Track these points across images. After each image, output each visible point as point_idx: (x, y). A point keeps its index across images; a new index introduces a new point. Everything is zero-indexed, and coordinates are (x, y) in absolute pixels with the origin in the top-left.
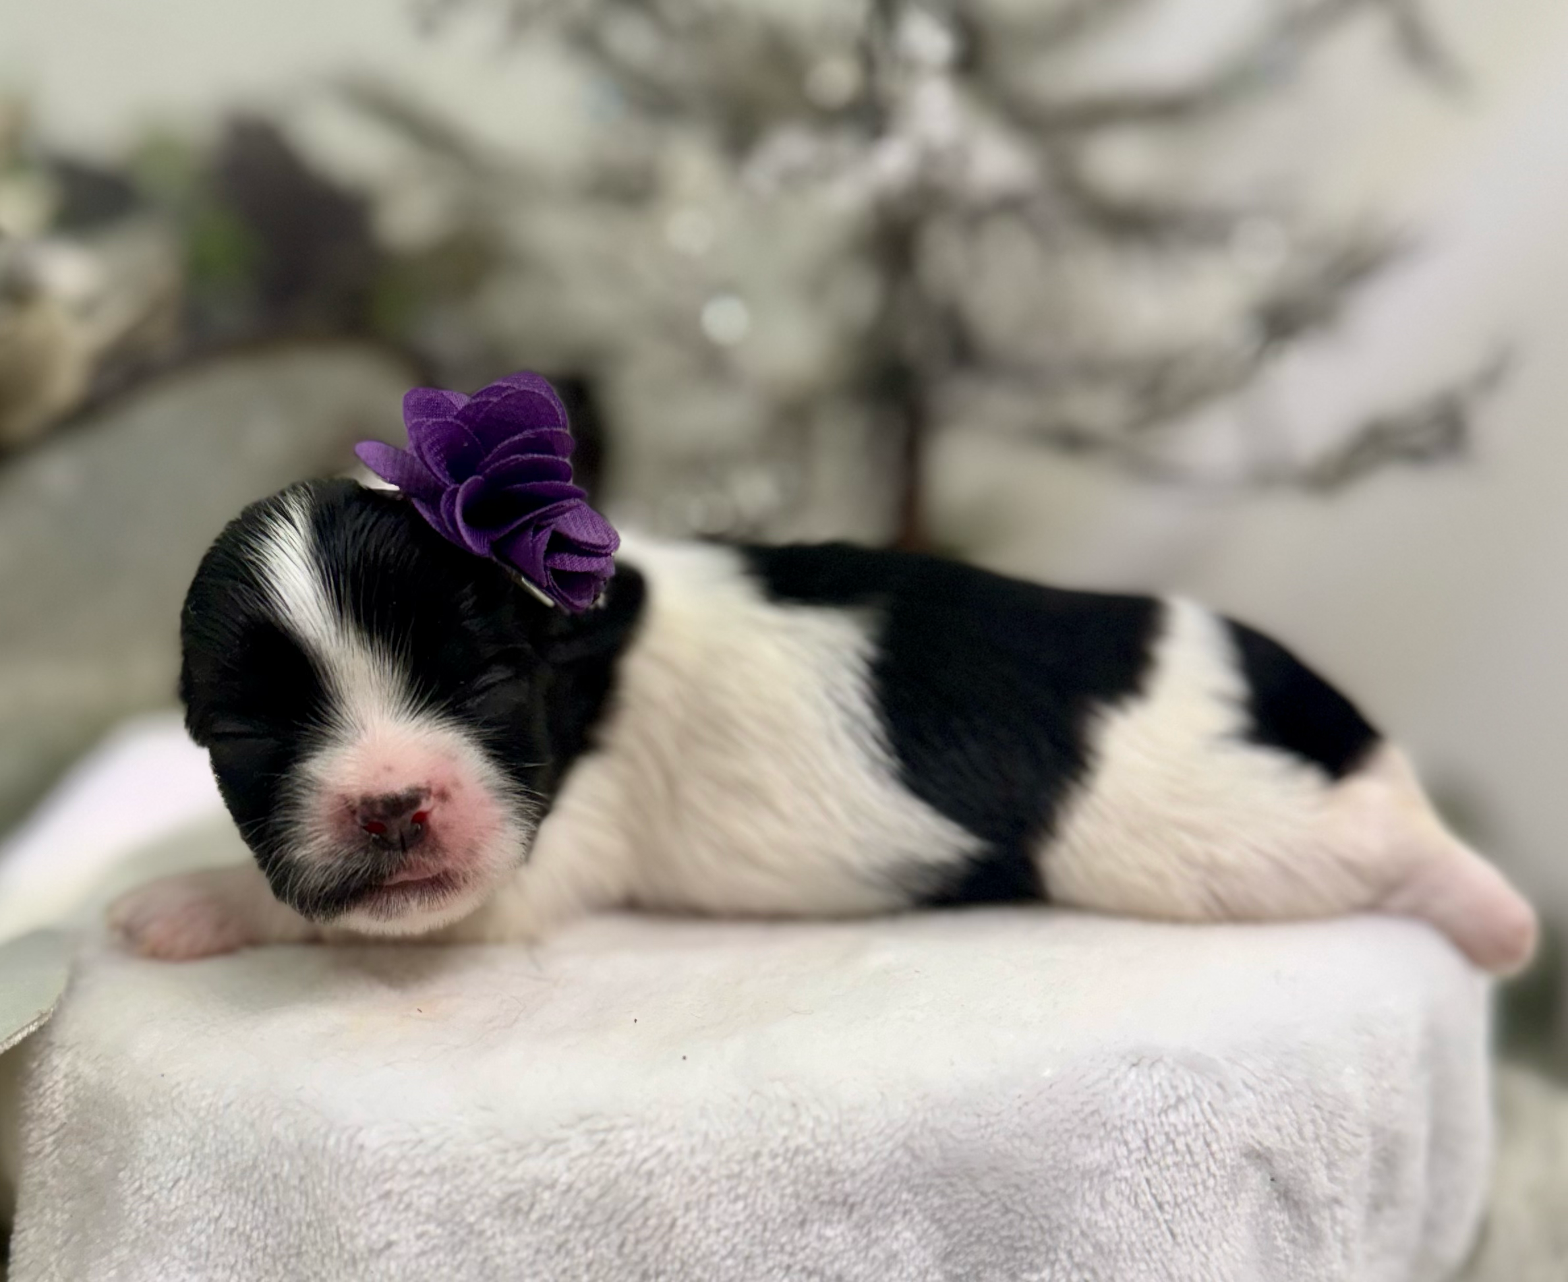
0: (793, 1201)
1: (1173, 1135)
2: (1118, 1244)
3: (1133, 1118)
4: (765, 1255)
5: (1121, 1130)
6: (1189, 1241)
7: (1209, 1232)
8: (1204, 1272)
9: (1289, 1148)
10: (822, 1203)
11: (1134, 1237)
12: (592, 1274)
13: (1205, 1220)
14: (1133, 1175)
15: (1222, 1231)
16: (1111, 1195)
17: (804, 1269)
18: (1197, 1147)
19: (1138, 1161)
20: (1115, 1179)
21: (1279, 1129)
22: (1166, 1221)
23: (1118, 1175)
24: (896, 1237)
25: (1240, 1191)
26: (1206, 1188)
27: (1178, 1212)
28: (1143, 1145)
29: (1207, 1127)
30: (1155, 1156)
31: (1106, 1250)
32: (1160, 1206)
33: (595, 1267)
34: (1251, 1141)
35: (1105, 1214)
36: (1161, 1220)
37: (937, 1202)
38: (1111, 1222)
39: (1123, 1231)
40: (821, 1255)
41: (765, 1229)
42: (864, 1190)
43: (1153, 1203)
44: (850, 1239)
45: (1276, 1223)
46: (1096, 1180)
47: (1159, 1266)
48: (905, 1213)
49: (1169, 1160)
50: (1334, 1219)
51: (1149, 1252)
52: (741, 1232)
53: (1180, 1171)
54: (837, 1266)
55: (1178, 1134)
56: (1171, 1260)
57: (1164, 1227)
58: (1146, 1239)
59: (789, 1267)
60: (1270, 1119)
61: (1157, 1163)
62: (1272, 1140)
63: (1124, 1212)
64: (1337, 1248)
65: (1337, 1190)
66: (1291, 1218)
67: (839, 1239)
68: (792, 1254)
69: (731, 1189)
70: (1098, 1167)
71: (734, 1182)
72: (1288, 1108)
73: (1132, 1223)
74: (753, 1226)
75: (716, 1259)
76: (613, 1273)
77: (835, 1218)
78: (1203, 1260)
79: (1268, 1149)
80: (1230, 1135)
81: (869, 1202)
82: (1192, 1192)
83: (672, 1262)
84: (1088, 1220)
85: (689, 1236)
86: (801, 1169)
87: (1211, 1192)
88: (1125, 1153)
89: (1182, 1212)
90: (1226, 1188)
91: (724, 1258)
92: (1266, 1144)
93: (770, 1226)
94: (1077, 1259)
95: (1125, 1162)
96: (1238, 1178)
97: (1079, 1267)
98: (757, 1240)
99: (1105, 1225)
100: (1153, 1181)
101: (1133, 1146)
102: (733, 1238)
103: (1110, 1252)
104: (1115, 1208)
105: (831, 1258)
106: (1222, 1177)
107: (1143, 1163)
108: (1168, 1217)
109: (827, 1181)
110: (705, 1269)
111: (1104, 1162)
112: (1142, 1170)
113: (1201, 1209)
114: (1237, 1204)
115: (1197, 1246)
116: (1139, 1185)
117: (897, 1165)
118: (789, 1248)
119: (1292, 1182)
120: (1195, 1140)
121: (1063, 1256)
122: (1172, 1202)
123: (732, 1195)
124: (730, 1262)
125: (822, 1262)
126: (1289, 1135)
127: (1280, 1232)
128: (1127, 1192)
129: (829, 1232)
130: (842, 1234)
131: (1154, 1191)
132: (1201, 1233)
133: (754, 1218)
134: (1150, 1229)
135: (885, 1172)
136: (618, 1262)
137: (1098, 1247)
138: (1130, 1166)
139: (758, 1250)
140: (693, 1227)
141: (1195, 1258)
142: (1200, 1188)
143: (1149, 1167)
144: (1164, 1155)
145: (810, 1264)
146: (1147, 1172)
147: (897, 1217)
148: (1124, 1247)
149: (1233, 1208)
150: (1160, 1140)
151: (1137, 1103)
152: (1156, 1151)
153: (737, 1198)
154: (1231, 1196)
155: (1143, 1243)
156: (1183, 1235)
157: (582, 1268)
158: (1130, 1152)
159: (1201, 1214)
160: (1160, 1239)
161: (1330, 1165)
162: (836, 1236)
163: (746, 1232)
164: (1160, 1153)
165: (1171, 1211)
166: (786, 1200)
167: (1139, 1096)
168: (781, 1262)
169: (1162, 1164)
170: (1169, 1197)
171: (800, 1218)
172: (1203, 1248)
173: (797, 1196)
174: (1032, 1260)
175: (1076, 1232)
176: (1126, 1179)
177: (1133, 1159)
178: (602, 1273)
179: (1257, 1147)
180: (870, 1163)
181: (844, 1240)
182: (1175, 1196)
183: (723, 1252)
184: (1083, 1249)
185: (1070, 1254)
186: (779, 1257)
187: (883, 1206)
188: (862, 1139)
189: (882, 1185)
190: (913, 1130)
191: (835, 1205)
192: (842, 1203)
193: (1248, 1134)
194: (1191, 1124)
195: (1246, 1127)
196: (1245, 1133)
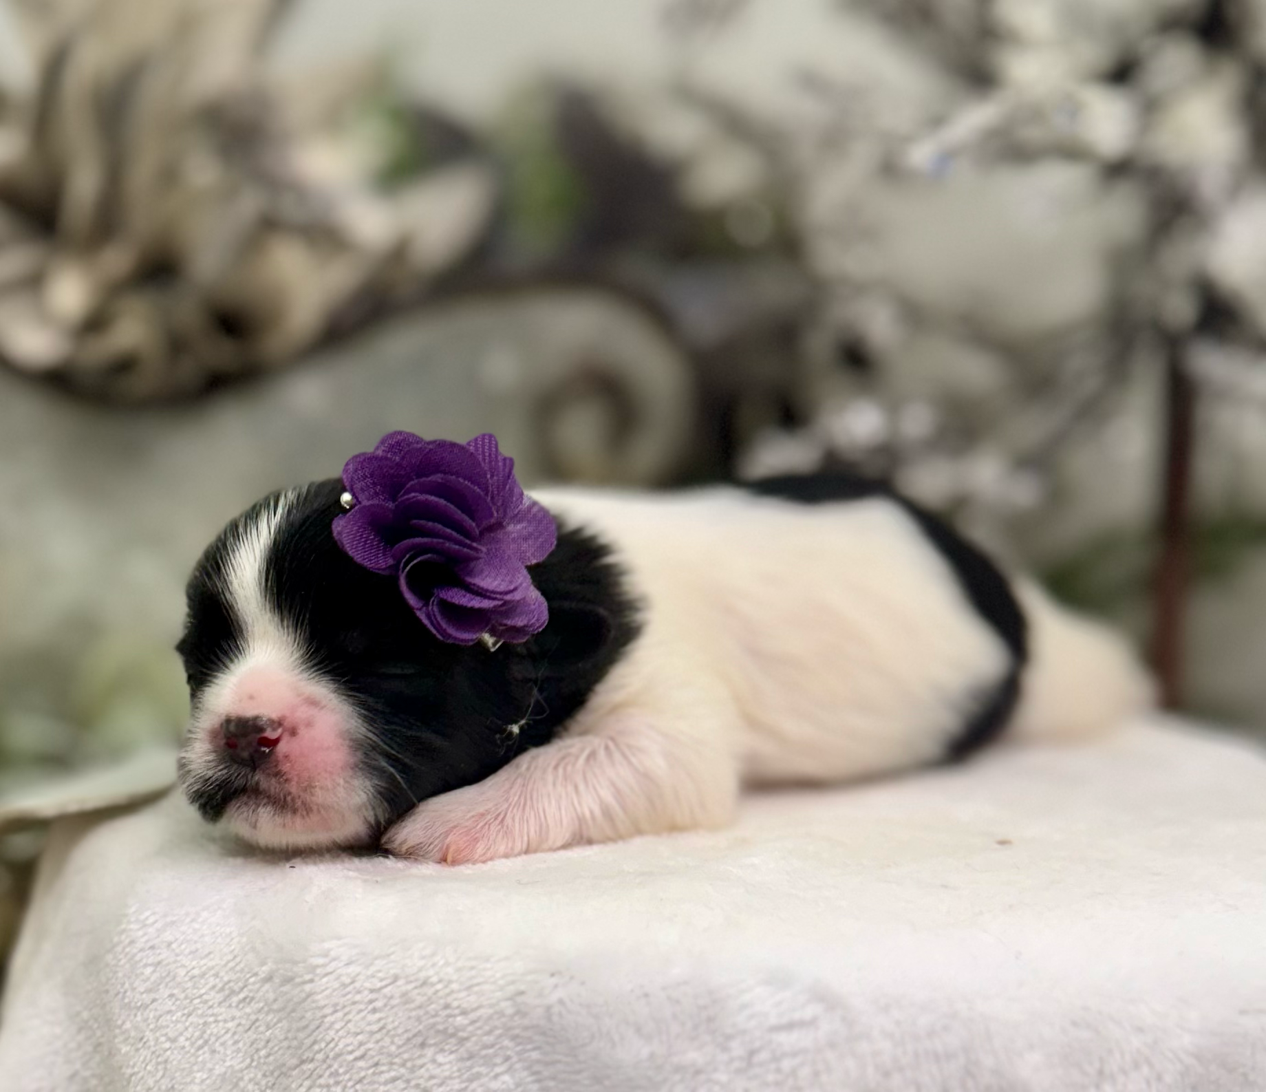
3: (742, 1027)
4: (392, 1064)
10: (438, 1032)
14: (729, 1082)
18: (805, 1072)
19: (738, 1071)
20: (710, 1080)
28: (747, 1056)
29: (819, 1057)
37: (535, 1055)
42: (470, 1028)
44: (456, 1069)
46: (688, 1076)
48: (507, 1059)
52: (374, 1040)
55: (784, 1055)
69: (370, 1001)
70: (693, 1065)
71: (374, 996)
77: (447, 1047)
81: (474, 1039)
95: (723, 1068)
109: (443, 1013)
111: (700, 1062)
117: (501, 1014)
118: (409, 1064)
120: (802, 1064)
123: (370, 1007)
124: (361, 1064)
129: (440, 1058)
130: (450, 1062)
133: (384, 1031)
135: (490, 1018)
143: (750, 1079)
144: (768, 1071)
147: (499, 1060)
151: (752, 1016)
152: (760, 1065)
153: (374, 1011)
158: (732, 1060)
163: (377, 1042)
171: (420, 1040)
177: (731, 1068)
180: (479, 1007)
181: (451, 1068)
183: (357, 1054)
187: (486, 1047)
188: (478, 984)
189: (487, 1028)
190: (522, 988)
191: (449, 1036)
192: (453, 1035)
193: (871, 1078)
194: (797, 1049)
195: (870, 1070)
196: (865, 1076)
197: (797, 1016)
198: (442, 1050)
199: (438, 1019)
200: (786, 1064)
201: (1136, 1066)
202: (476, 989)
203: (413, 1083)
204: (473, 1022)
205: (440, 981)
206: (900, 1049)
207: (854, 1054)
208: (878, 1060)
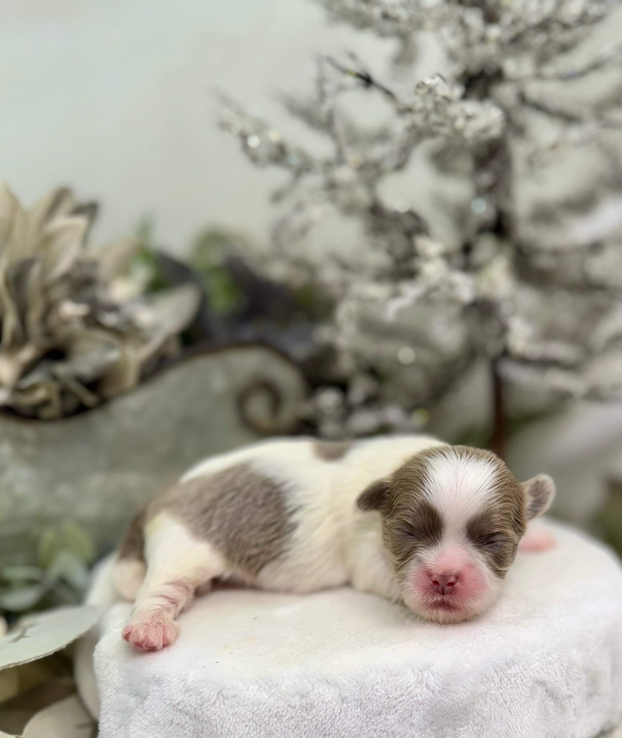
0: (376, 707)
1: (510, 678)
2: (490, 717)
6: (516, 714)
7: (523, 710)
8: (521, 724)
9: (552, 680)
10: (386, 708)
11: (496, 714)
12: (306, 736)
13: (522, 706)
14: (496, 693)
15: (528, 710)
16: (488, 700)
17: (381, 730)
18: (518, 681)
19: (498, 688)
20: (489, 694)
21: (548, 674)
22: (508, 708)
23: (491, 693)
24: (414, 718)
25: (534, 695)
26: (522, 695)
27: (512, 704)
28: (499, 682)
29: (522, 674)
30: (504, 685)
31: (486, 719)
32: (506, 702)
33: (307, 733)
34: (538, 678)
35: (486, 707)
36: (506, 707)
38: (488, 709)
39: (493, 712)
40: (386, 726)
41: (367, 718)
43: (503, 702)
44: (396, 720)
45: (549, 705)
47: (505, 723)
49: (509, 687)
50: (570, 702)
51: (502, 718)
52: (359, 719)
53: (513, 690)
54: (392, 729)
55: (512, 677)
56: (509, 721)
57: (507, 709)
58: (501, 714)
59: (376, 730)
60: (545, 670)
61: (505, 688)
62: (546, 678)
63: (493, 705)
64: (572, 712)
65: (570, 693)
66: (554, 704)
67: (393, 720)
68: (376, 726)
69: (355, 705)
71: (356, 702)
72: (552, 666)
73: (496, 709)
74: (363, 717)
75: (350, 729)
76: (314, 735)
77: (391, 713)
78: (521, 720)
79: (545, 681)
80: (530, 677)
82: (517, 697)
83: (334, 730)
84: (480, 709)
85: (341, 722)
86: (378, 697)
87: (523, 696)
88: (494, 685)
89: (513, 704)
90: (529, 695)
91: (353, 728)
92: (544, 679)
93: (369, 716)
94: (476, 723)
95: (493, 688)
96: (534, 691)
97: (477, 725)
98: (364, 721)
99: (486, 710)
100: (503, 694)
101: (496, 682)
102: (356, 721)
103: (487, 719)
104: (489, 704)
105: (390, 726)
106: (527, 691)
107: (500, 688)
108: (508, 706)
109: (387, 701)
110: (346, 732)
111: (486, 689)
112: (499, 691)
113: (520, 702)
114: (533, 700)
115: (519, 716)
116: (498, 696)
118: (375, 723)
119: (554, 691)
120: (517, 679)
121: (471, 722)
122: (510, 701)
124: (355, 729)
125: (387, 728)
126: (552, 676)
127: (551, 708)
128: (494, 698)
129: (389, 717)
131: (503, 698)
132: (520, 711)
134: (502, 711)
136: (315, 731)
137: (483, 718)
138: (495, 690)
139: (364, 725)
140: (343, 718)
141: (518, 720)
142: (520, 695)
143: (502, 689)
145: (383, 729)
146: (501, 691)
148: (492, 718)
149: (532, 702)
150: (506, 679)
152: (504, 683)
154: (531, 697)
155: (500, 716)
156: (514, 712)
157: (303, 734)
159: (520, 704)
160: (506, 714)
161: (568, 684)
162: (391, 719)
163: (361, 719)
164: (506, 684)
165: (510, 704)
166: (374, 707)
168: (373, 728)
169: (506, 688)
170: (508, 699)
171: (379, 712)
172: (521, 716)
173: (377, 706)
174: (461, 724)
175: (476, 713)
176: (494, 694)
177: (496, 688)
178: (310, 735)
179: (541, 680)
181: (394, 719)
182: (511, 699)
183: (352, 726)
184: (478, 719)
185: (473, 721)
186: (372, 727)
193: (537, 676)
194: (516, 673)
195: (536, 673)
196: (535, 675)
198: (389, 714)
199: (385, 704)
203: (378, 730)
206: (541, 664)
207: (531, 670)
208: (537, 669)
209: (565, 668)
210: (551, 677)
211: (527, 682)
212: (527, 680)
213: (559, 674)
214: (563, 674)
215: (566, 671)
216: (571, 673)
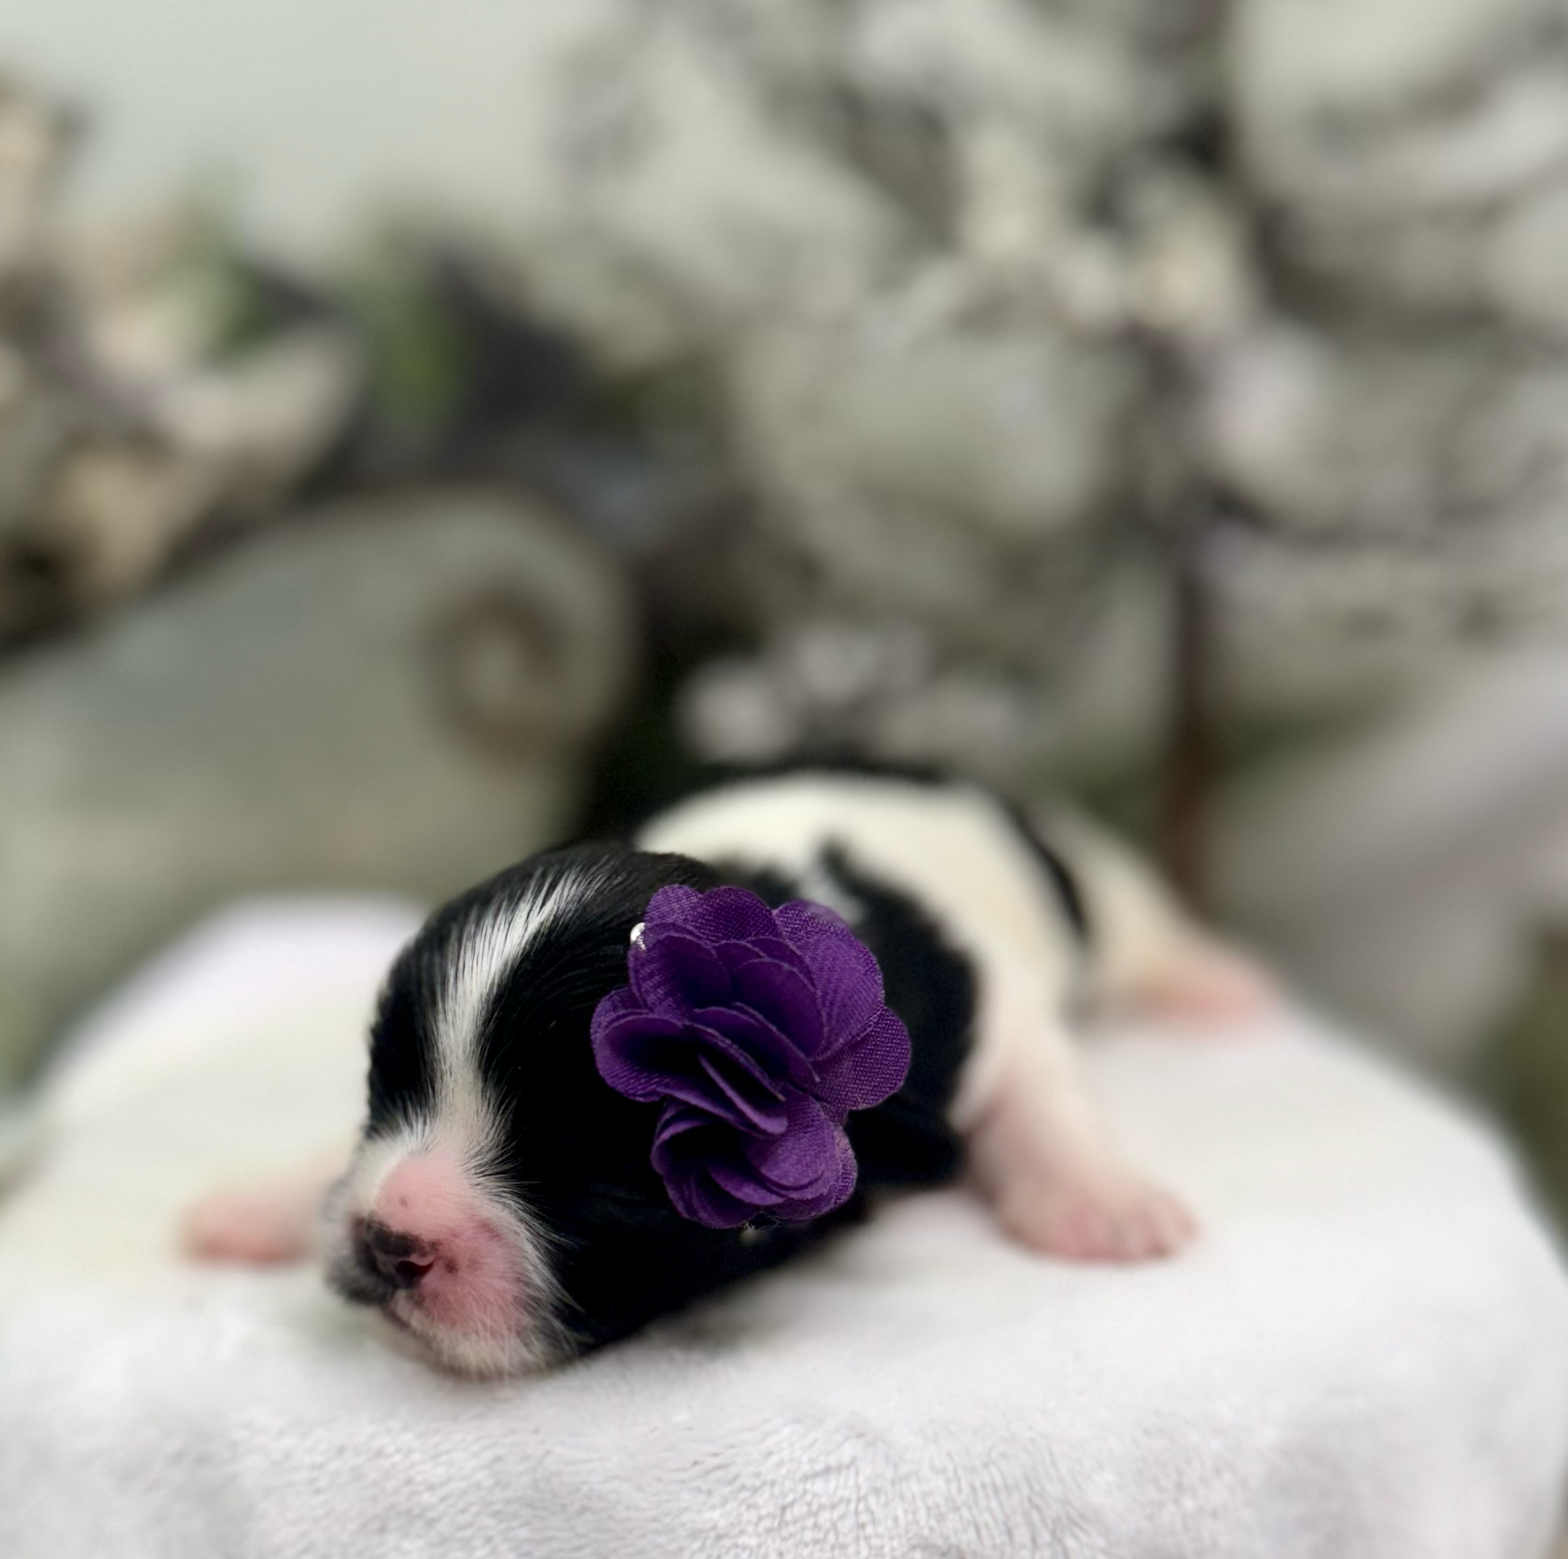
3: (770, 1477)
5: (755, 1490)
14: (759, 1546)
18: (846, 1525)
19: (769, 1531)
20: (736, 1546)
23: (743, 1540)
28: (778, 1513)
29: (862, 1506)
34: (926, 1532)
37: (523, 1533)
42: (441, 1507)
46: (709, 1542)
48: (489, 1540)
53: (822, 1550)
55: (822, 1507)
60: (965, 1512)
62: (965, 1540)
70: (714, 1527)
71: (316, 1474)
77: (413, 1531)
80: (896, 1520)
81: (447, 1519)
92: (953, 1540)
95: (750, 1529)
109: (405, 1491)
111: (722, 1523)
117: (478, 1486)
120: (843, 1517)
126: (992, 1537)
130: (418, 1549)
135: (463, 1493)
143: (783, 1539)
144: (804, 1528)
147: (478, 1542)
151: (781, 1464)
152: (795, 1522)
153: (318, 1492)
158: (760, 1518)
167: (785, 1454)
177: (761, 1528)
179: (939, 1542)
180: (449, 1480)
187: (461, 1528)
188: (446, 1452)
189: (461, 1505)
190: (501, 1452)
191: (413, 1518)
192: (420, 1516)
193: (923, 1523)
194: (837, 1498)
195: (922, 1514)
196: (916, 1522)
197: (833, 1460)
198: (407, 1535)
199: (399, 1498)
200: (825, 1518)
201: (1218, 1472)
202: (444, 1458)
204: (443, 1499)
205: (397, 1451)
206: (954, 1486)
207: (902, 1498)
208: (930, 1502)
209: (1049, 1522)
210: (988, 1543)
211: (878, 1536)
212: (881, 1530)
213: (1022, 1535)
214: (1040, 1541)
215: (1053, 1534)
216: (1071, 1543)
